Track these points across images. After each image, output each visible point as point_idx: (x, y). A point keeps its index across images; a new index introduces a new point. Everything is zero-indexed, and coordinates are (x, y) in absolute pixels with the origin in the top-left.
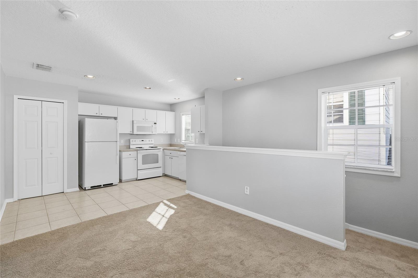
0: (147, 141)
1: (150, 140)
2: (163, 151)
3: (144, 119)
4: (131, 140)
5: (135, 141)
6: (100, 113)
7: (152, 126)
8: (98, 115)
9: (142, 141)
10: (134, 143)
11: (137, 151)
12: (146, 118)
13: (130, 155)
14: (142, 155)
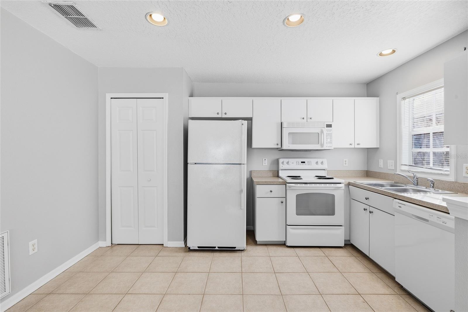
0: (312, 162)
1: (320, 161)
2: (348, 189)
3: (303, 118)
4: (281, 161)
5: (288, 163)
6: (224, 112)
7: (322, 132)
8: (219, 116)
9: (302, 162)
10: (286, 166)
11: (286, 185)
12: (309, 116)
13: (271, 191)
14: (296, 195)
